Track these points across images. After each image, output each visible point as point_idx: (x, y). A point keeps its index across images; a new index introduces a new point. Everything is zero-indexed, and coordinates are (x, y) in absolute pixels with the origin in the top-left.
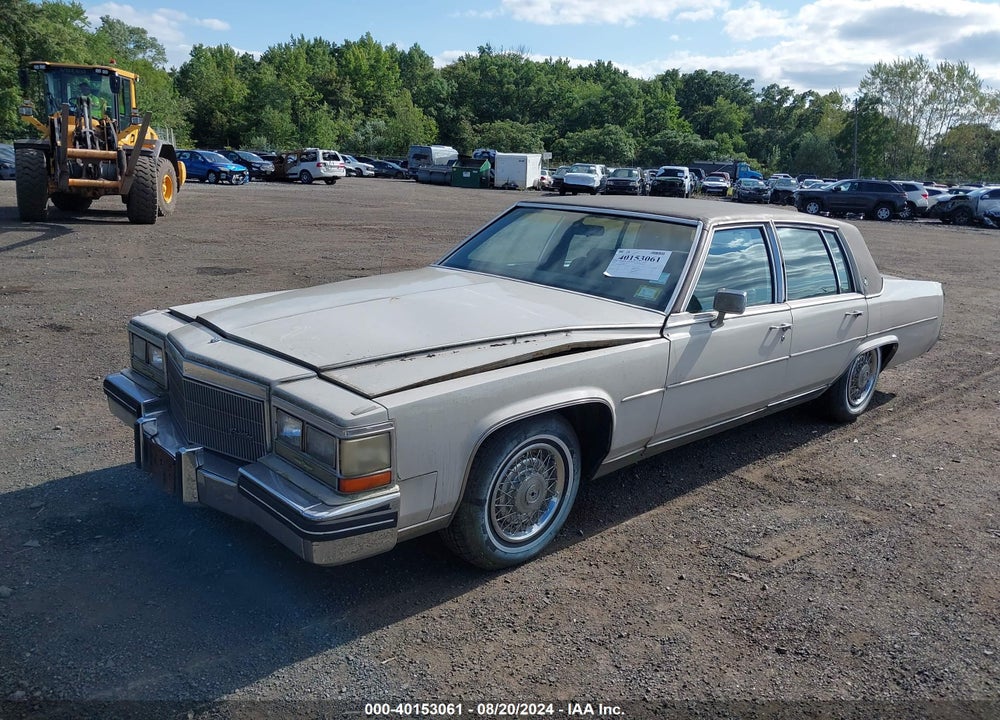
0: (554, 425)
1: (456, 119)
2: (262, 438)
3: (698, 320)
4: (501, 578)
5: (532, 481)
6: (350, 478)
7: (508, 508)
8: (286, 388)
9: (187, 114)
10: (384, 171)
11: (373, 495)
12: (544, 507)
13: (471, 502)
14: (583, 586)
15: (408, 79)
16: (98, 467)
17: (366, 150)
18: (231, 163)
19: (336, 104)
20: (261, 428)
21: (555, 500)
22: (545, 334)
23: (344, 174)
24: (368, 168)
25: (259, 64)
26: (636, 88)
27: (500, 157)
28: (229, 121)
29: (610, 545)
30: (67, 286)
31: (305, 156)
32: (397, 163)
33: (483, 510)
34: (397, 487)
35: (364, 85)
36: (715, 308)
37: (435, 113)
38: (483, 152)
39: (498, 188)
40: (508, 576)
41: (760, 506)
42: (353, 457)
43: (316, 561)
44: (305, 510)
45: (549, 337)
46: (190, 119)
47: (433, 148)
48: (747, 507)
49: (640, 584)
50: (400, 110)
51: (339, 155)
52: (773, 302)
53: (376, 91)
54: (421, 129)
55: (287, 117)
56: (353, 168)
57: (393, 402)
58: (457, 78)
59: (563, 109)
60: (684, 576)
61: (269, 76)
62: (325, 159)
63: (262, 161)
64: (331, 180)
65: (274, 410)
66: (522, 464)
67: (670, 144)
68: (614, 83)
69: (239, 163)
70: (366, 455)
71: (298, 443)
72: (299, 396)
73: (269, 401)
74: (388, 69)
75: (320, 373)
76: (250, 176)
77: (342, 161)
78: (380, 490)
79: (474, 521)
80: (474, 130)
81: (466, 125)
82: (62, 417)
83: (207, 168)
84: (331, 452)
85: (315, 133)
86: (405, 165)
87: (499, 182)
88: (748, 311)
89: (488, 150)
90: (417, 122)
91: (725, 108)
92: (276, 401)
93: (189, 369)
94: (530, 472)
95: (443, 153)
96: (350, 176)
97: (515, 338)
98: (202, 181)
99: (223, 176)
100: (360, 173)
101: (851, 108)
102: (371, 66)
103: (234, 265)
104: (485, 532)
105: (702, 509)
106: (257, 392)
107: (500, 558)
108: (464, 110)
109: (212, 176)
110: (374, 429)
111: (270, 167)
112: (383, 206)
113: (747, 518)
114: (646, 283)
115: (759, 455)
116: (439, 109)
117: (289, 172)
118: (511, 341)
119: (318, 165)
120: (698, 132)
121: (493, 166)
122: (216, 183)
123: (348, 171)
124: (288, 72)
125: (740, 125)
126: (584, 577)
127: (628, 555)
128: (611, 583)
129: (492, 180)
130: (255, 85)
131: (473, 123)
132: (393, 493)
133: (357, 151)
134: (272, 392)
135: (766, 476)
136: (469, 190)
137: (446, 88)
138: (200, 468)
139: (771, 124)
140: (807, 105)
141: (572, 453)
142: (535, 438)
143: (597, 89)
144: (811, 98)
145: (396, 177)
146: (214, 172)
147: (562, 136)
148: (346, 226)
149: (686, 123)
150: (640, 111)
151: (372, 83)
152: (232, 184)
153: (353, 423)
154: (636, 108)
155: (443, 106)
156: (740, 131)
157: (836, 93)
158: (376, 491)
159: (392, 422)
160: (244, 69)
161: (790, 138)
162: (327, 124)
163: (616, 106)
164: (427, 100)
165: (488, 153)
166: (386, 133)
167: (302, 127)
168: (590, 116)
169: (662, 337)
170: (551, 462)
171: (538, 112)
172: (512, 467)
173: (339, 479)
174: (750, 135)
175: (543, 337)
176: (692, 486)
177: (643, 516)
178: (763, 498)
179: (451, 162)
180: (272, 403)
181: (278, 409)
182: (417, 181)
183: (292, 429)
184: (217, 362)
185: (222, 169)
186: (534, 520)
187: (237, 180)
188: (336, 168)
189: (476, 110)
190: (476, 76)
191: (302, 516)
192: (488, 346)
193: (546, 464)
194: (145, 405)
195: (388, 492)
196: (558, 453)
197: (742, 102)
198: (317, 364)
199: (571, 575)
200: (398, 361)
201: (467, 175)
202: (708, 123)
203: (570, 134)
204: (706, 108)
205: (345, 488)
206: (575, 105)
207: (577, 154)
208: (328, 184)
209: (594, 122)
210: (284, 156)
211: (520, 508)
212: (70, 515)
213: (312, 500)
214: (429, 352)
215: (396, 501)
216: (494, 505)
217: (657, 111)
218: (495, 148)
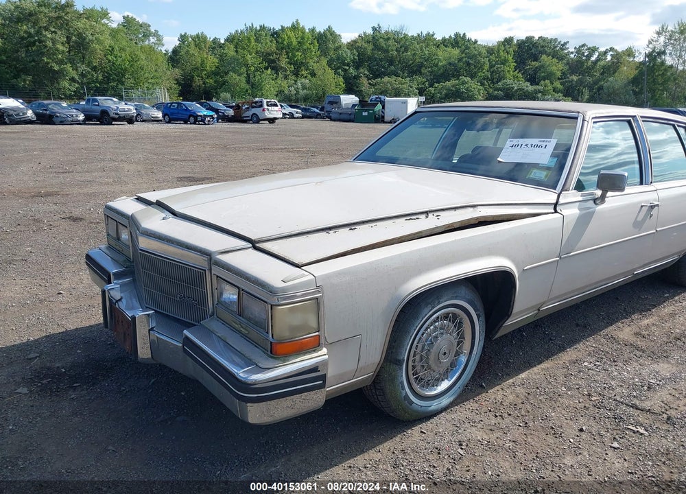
0: (463, 291)
1: (357, 77)
2: (205, 304)
3: (584, 198)
4: (417, 428)
5: (445, 342)
6: (281, 342)
7: (423, 366)
8: (224, 258)
9: (177, 80)
10: (308, 114)
11: (303, 358)
12: (453, 365)
13: (390, 362)
14: (493, 437)
15: (324, 51)
16: (85, 324)
17: (297, 101)
18: (204, 109)
19: (276, 69)
20: (204, 295)
21: (463, 359)
22: (455, 208)
23: (281, 116)
24: (297, 112)
25: (224, 44)
26: (484, 51)
27: (388, 101)
28: (204, 83)
29: (511, 397)
30: (85, 190)
31: (254, 104)
32: (317, 108)
33: (401, 369)
34: (325, 350)
35: (294, 56)
36: (599, 186)
37: (342, 73)
38: (377, 98)
39: (386, 123)
40: (423, 426)
41: (637, 361)
42: (284, 321)
43: (250, 421)
44: (241, 374)
45: (458, 211)
46: (178, 83)
47: (342, 96)
48: (626, 362)
49: (543, 435)
50: (319, 73)
51: (278, 104)
52: (641, 183)
53: (303, 59)
54: (333, 85)
55: (243, 79)
56: (287, 113)
57: (320, 270)
58: (357, 49)
59: (431, 67)
60: (584, 428)
61: (230, 51)
62: (268, 105)
63: (225, 108)
64: (272, 121)
65: (214, 278)
66: (435, 327)
67: (508, 89)
68: (467, 48)
69: (211, 110)
70: (296, 320)
71: (235, 308)
72: (236, 266)
73: (210, 270)
74: (310, 44)
75: (254, 244)
76: (218, 119)
77: (279, 107)
78: (310, 353)
79: (394, 379)
80: (370, 84)
81: (364, 81)
82: (65, 285)
83: (189, 114)
84: (264, 317)
85: (261, 90)
86: (322, 109)
87: (387, 118)
88: (628, 190)
89: (380, 96)
90: (331, 80)
91: (548, 63)
92: (216, 270)
93: (144, 243)
94: (442, 334)
95: (349, 100)
96: (285, 118)
97: (427, 213)
98: (186, 122)
99: (199, 119)
100: (292, 116)
101: (642, 59)
102: (299, 42)
103: (204, 175)
104: (403, 388)
105: (586, 364)
106: (200, 262)
107: (417, 412)
108: (362, 70)
109: (192, 119)
110: (303, 296)
111: (231, 112)
112: (308, 136)
113: (628, 372)
114: (535, 166)
115: (626, 314)
116: (345, 71)
117: (244, 115)
118: (423, 216)
119: (264, 110)
120: (528, 80)
121: (383, 108)
122: (195, 123)
123: (284, 114)
124: (243, 49)
125: (559, 74)
126: (492, 428)
127: (529, 407)
128: (517, 433)
129: (383, 117)
130: (222, 58)
131: (369, 79)
132: (321, 355)
133: (290, 100)
134: (212, 261)
135: (636, 334)
136: (367, 125)
137: (349, 55)
138: (152, 329)
139: (582, 73)
140: (609, 58)
141: (478, 316)
142: (447, 302)
143: (456, 52)
144: (611, 53)
145: (316, 118)
146: (193, 116)
147: (431, 86)
148: (282, 149)
149: (520, 75)
150: (486, 67)
151: (300, 54)
152: (205, 124)
153: (283, 290)
154: (483, 65)
155: (347, 68)
156: (559, 79)
157: (630, 48)
158: (305, 354)
159: (319, 289)
160: (214, 48)
161: (596, 83)
162: (270, 83)
163: (468, 64)
164: (337, 64)
165: (380, 98)
166: (310, 89)
167: (253, 86)
168: (451, 72)
169: (556, 212)
170: (460, 325)
171: (413, 70)
172: (426, 329)
173: (271, 343)
174: (566, 82)
175: (452, 212)
176: (573, 342)
177: (535, 369)
178: (638, 353)
179: (354, 106)
180: (213, 272)
181: (218, 277)
182: (331, 120)
183: (230, 295)
184: (166, 236)
185: (199, 114)
186: (445, 376)
187: (209, 121)
188: (276, 112)
189: (370, 70)
190: (370, 47)
191: (237, 378)
192: (403, 220)
193: (455, 327)
194: (114, 274)
195: (316, 354)
196: (467, 317)
197: (561, 59)
198: (253, 237)
199: (479, 426)
200: (324, 234)
201: (365, 114)
202: (535, 74)
203: (436, 85)
204: (534, 63)
205: (278, 351)
206: (440, 64)
207: (441, 98)
208: (270, 123)
209: (453, 76)
210: (240, 105)
211: (433, 366)
212: (57, 365)
213: (248, 362)
214: (351, 226)
215: (325, 363)
216: (411, 364)
217: (499, 66)
218: (385, 95)
